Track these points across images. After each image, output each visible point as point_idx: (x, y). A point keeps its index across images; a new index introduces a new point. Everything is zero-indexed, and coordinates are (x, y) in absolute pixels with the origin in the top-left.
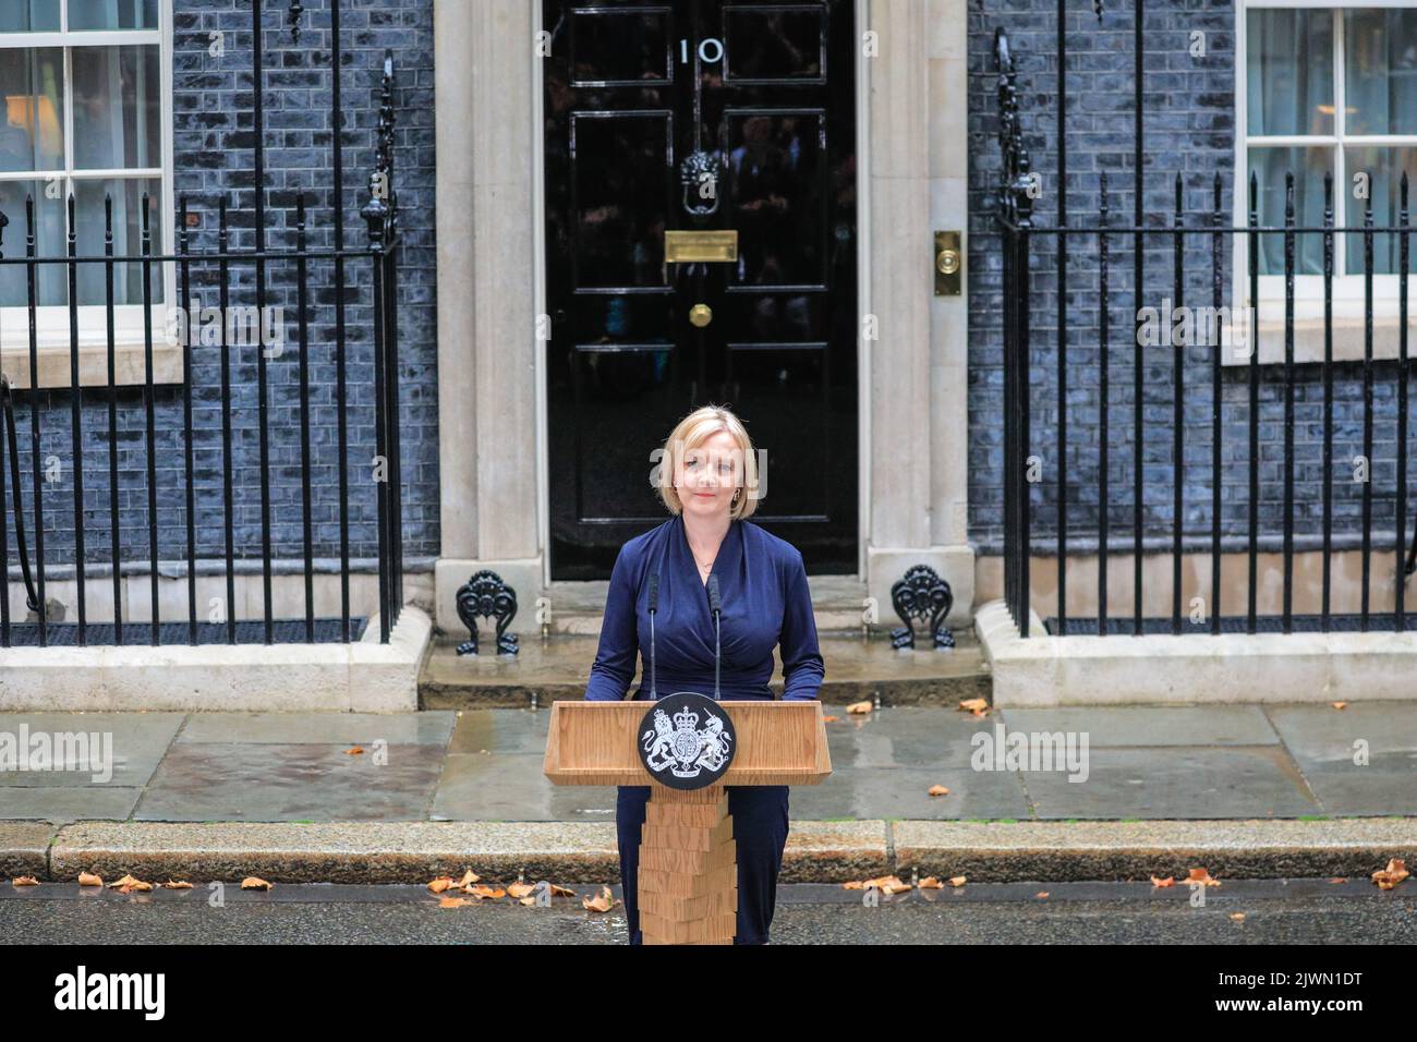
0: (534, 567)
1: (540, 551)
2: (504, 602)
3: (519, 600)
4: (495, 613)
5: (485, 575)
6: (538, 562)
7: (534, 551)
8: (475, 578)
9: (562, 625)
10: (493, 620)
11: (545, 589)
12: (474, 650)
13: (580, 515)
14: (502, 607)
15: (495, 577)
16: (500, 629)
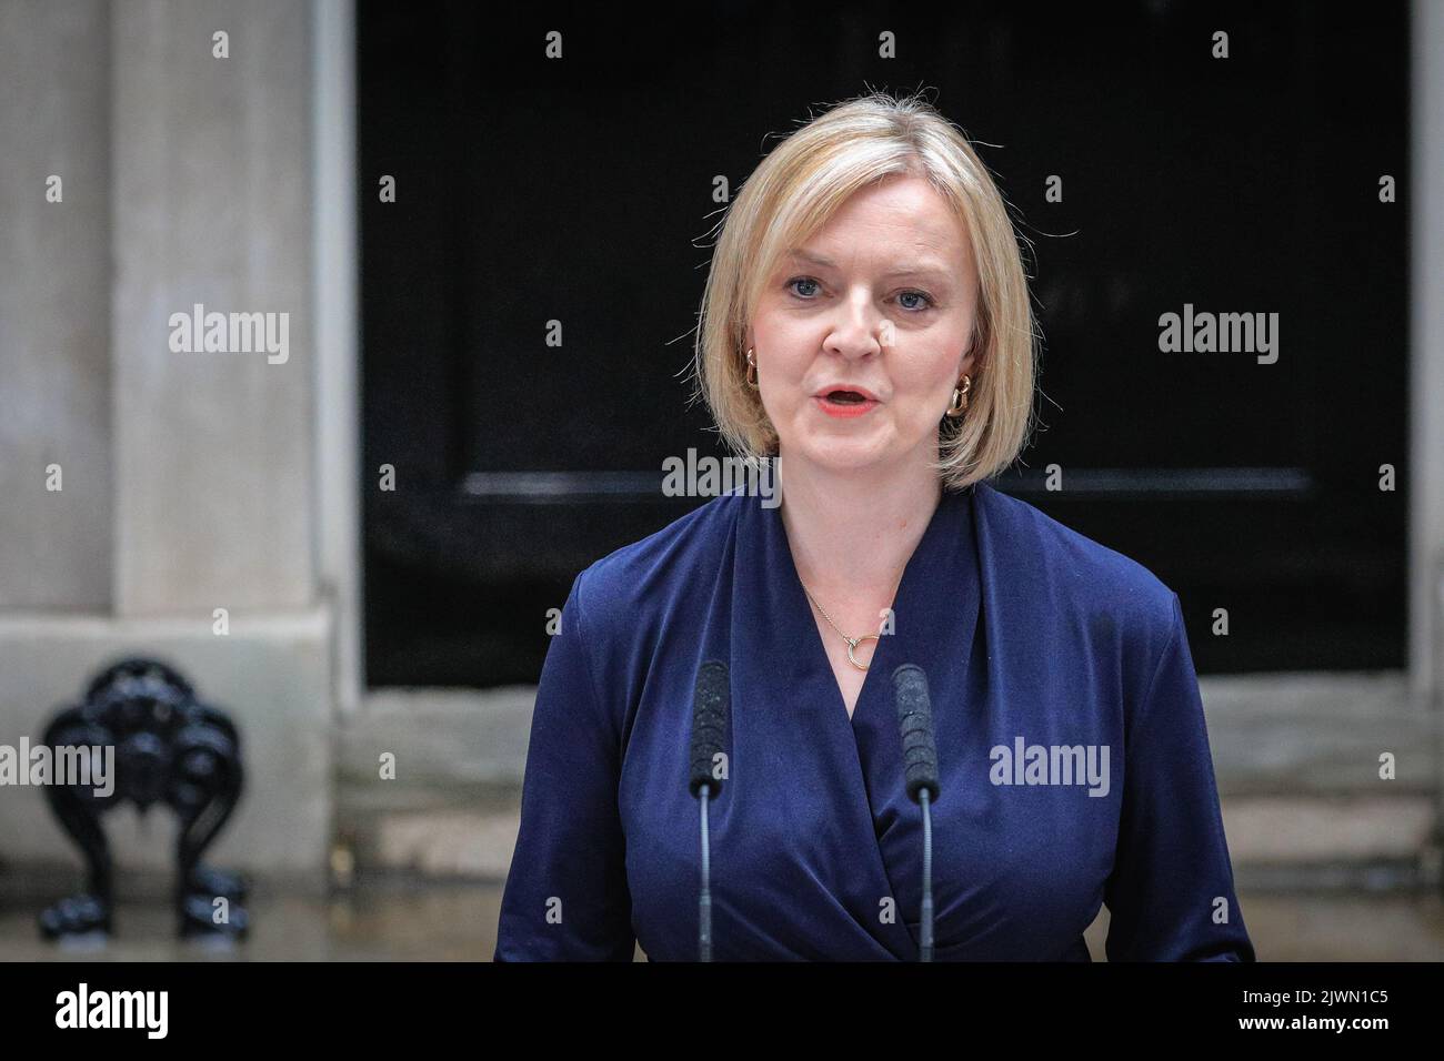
0: (302, 646)
1: (324, 591)
2: (201, 764)
3: (258, 755)
4: (172, 800)
5: (138, 668)
6: (315, 626)
7: (302, 591)
8: (103, 682)
9: (399, 840)
10: (164, 823)
11: (340, 719)
12: (103, 925)
13: (462, 462)
14: (195, 780)
15: (172, 678)
16: (190, 851)
